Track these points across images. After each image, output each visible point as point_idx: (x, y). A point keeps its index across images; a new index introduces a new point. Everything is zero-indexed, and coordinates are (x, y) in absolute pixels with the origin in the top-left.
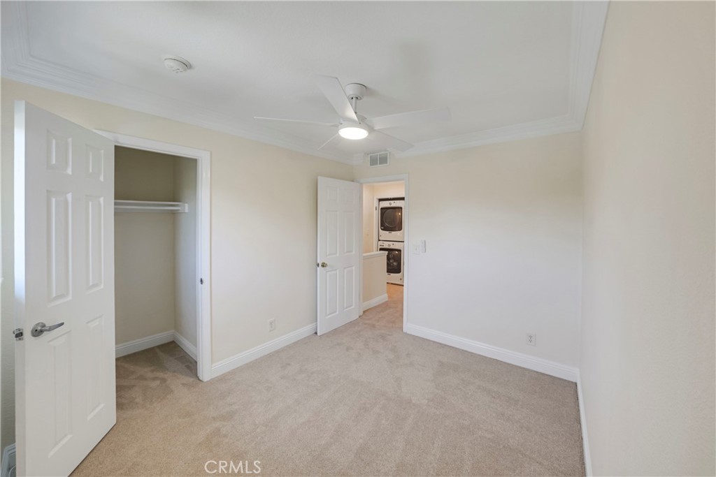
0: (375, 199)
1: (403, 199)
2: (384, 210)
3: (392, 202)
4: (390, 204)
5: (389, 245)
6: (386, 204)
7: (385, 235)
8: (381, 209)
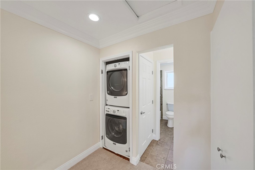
0: (101, 62)
1: (127, 59)
2: (110, 73)
3: (117, 64)
4: (115, 66)
5: (114, 112)
6: (111, 67)
7: (111, 99)
8: (108, 72)
